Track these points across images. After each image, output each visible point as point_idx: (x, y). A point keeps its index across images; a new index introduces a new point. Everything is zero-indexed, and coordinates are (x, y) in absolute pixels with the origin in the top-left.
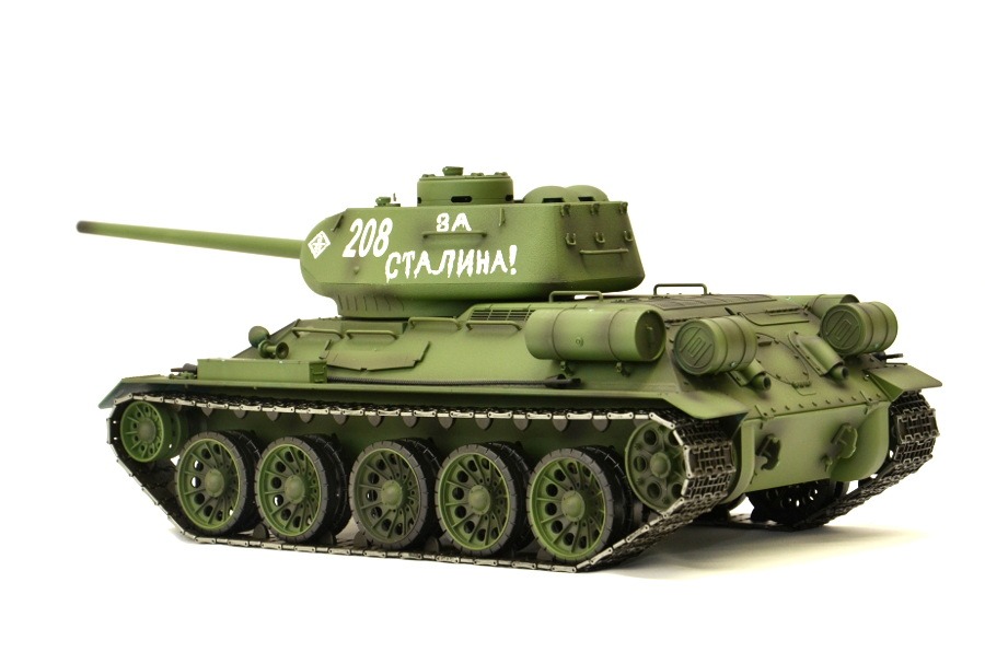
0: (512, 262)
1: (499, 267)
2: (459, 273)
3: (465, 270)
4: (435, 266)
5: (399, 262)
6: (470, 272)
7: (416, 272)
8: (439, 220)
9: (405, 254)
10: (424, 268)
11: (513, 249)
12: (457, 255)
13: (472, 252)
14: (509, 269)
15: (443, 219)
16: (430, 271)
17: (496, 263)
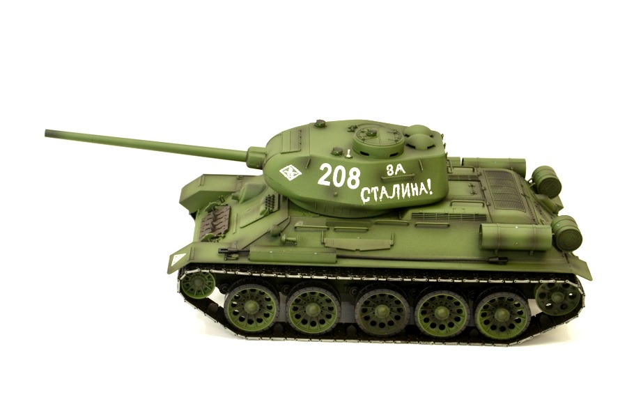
0: (430, 188)
1: (423, 191)
2: (403, 196)
3: (406, 195)
4: (390, 194)
5: (369, 193)
6: (409, 195)
7: (381, 198)
8: (388, 169)
9: (372, 188)
10: (384, 195)
11: (429, 181)
12: (401, 187)
13: (408, 184)
14: (429, 192)
15: (390, 168)
16: (388, 197)
17: (421, 189)
